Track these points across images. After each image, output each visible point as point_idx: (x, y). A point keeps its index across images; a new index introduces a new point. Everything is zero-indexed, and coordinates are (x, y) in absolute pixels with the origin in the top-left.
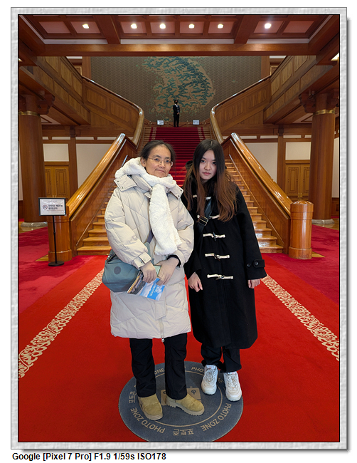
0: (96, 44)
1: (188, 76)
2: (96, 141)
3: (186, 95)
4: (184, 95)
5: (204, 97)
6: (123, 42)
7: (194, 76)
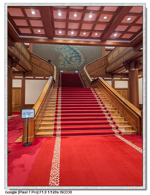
0: (42, 39)
1: (73, 53)
3: (72, 61)
5: (80, 62)
6: (54, 38)
7: (76, 54)
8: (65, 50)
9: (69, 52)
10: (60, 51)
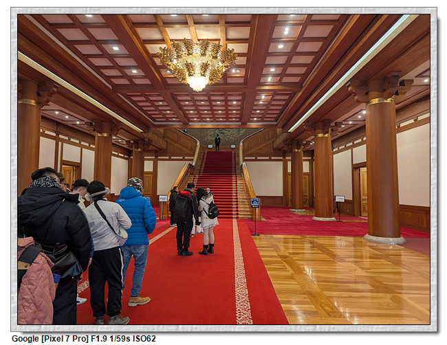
0: (177, 125)
2: (170, 159)
6: (190, 124)
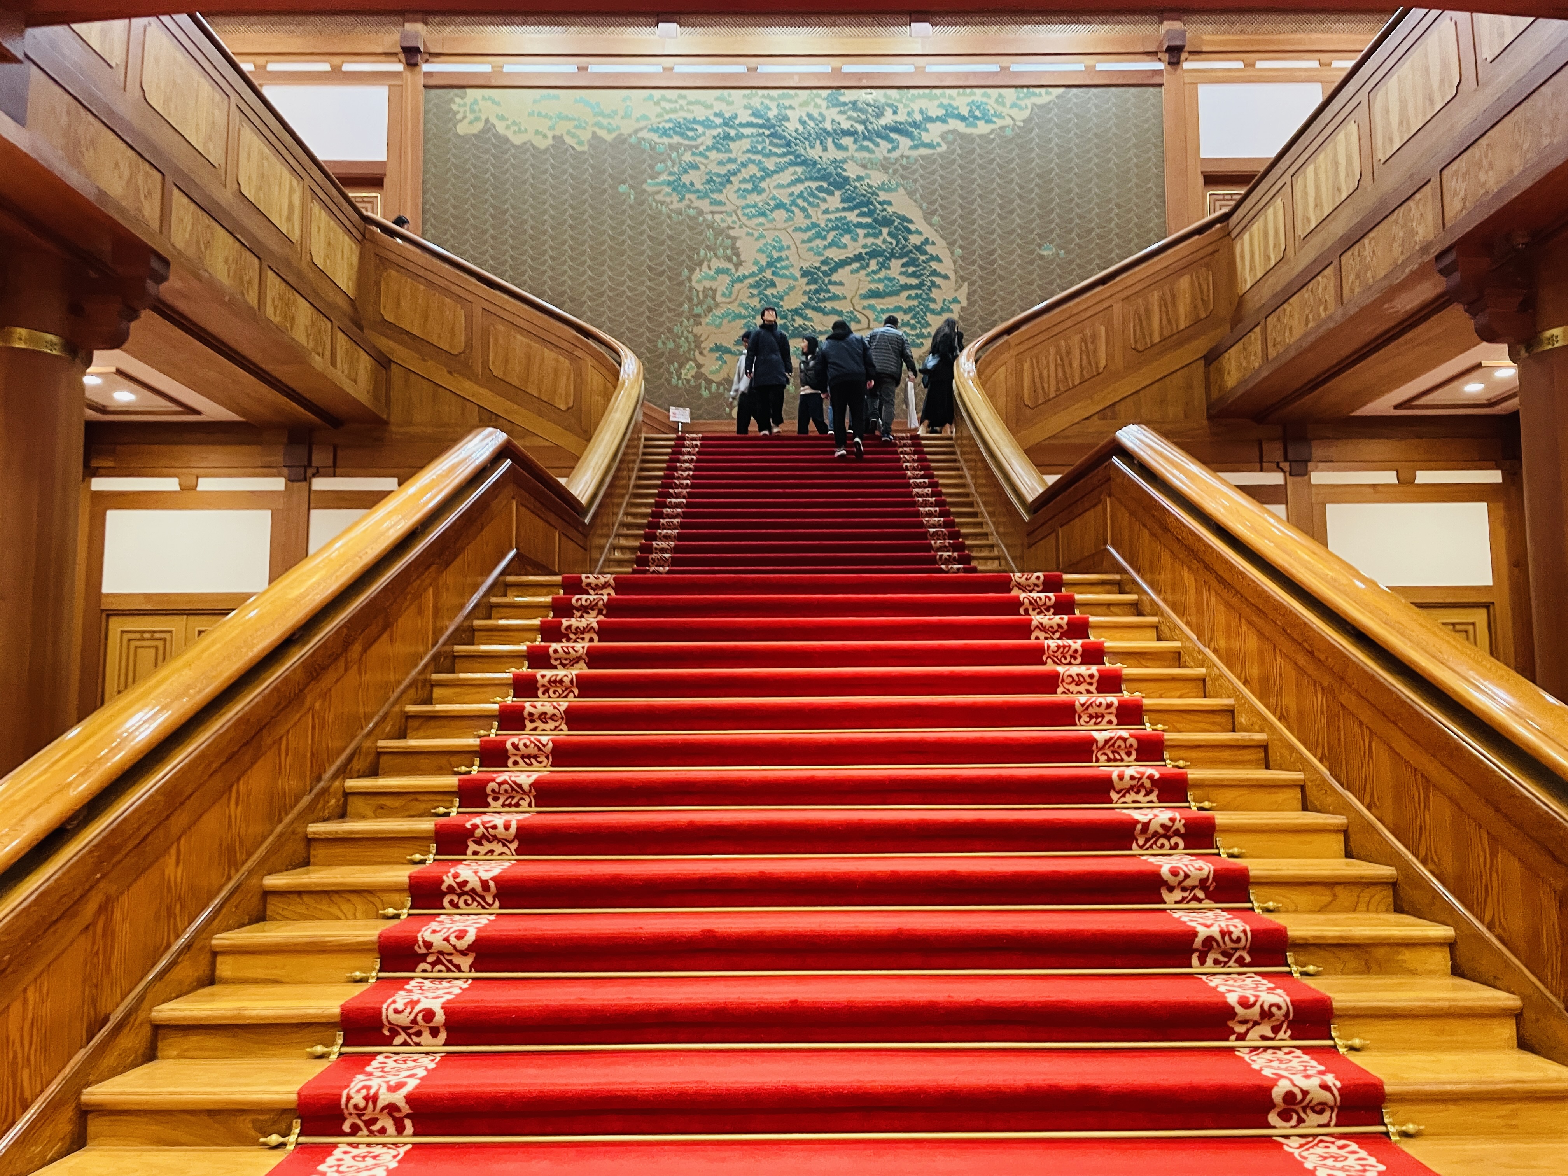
1: (847, 228)
3: (836, 305)
4: (828, 305)
5: (919, 315)
7: (873, 229)
8: (754, 198)
9: (800, 220)
10: (705, 205)
